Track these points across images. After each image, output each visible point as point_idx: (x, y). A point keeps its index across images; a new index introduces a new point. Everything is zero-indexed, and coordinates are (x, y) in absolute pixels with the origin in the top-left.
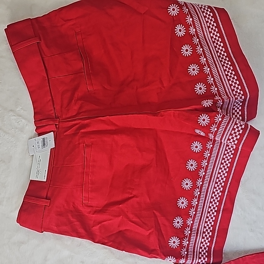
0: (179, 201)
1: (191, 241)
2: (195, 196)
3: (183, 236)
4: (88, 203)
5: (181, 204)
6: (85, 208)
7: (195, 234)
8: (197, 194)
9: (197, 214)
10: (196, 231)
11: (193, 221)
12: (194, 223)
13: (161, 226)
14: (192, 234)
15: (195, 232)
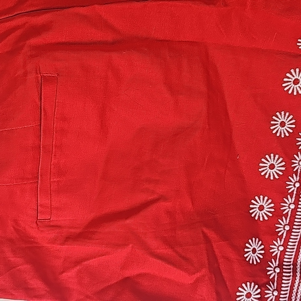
0: (254, 204)
1: (283, 289)
2: (290, 191)
3: (265, 280)
4: (50, 219)
5: (258, 210)
6: (42, 231)
7: (290, 273)
8: (295, 187)
9: (294, 230)
10: (292, 267)
11: (285, 245)
12: (288, 250)
13: (221, 260)
14: (284, 274)
15: (290, 269)
